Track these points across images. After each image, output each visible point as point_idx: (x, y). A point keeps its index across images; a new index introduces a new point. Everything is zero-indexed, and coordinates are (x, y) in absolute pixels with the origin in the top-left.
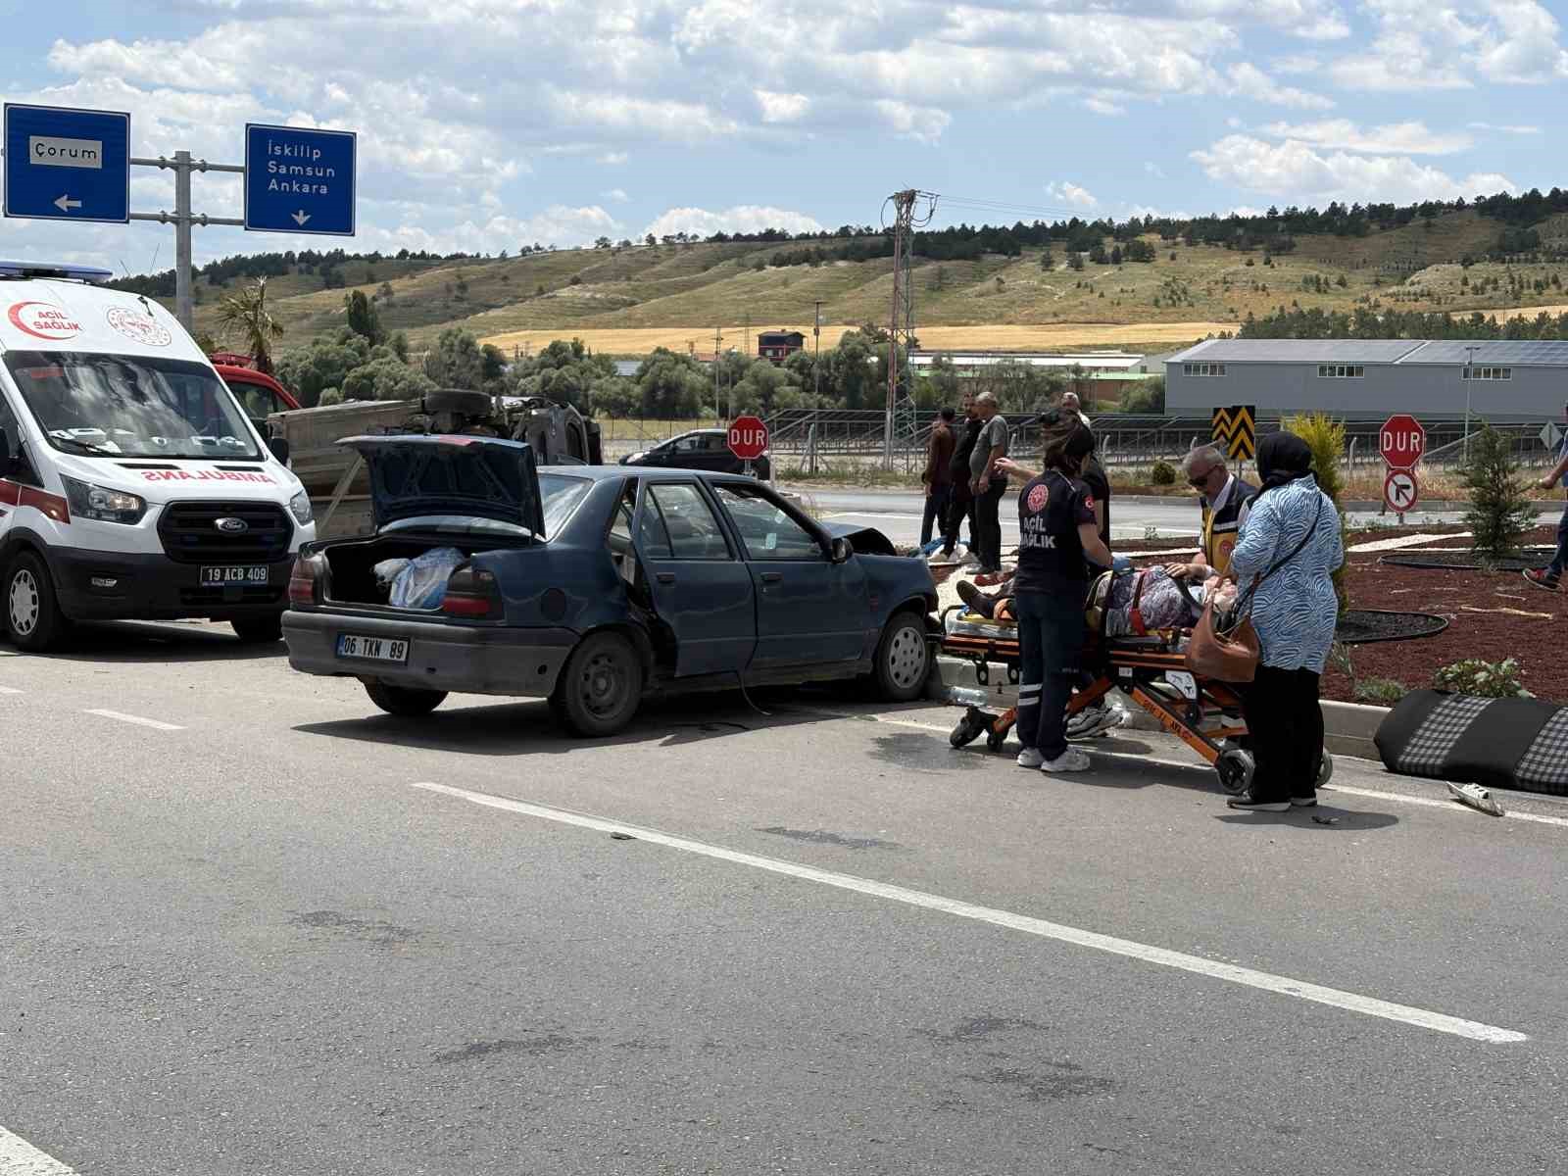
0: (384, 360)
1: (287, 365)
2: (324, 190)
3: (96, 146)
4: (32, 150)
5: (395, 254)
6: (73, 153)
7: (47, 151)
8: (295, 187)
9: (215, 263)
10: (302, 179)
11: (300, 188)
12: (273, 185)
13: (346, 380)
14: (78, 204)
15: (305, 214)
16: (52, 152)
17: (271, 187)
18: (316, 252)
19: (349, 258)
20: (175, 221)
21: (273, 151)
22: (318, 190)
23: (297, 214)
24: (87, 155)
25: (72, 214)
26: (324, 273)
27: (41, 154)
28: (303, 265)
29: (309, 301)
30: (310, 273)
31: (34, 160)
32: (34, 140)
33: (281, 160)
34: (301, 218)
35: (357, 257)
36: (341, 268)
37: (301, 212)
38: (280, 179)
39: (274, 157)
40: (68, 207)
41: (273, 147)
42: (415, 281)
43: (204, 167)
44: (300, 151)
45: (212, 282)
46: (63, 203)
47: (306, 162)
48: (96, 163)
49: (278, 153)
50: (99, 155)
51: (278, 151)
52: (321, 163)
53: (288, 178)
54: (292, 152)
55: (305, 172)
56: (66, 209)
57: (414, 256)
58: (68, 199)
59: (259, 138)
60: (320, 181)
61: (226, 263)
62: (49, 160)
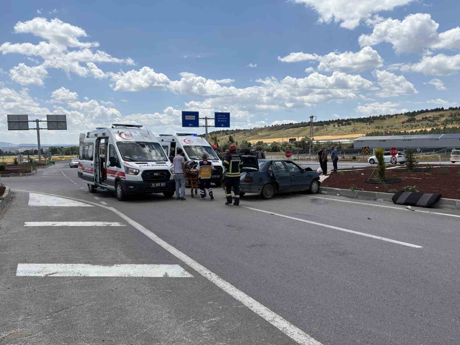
1: (221, 146)
3: (194, 116)
5: (235, 130)
7: (188, 118)
11: (222, 121)
12: (219, 121)
18: (224, 130)
20: (205, 126)
24: (193, 118)
25: (191, 126)
29: (224, 137)
31: (186, 119)
32: (186, 116)
33: (220, 117)
34: (222, 125)
42: (238, 133)
43: (209, 119)
45: (210, 135)
46: (190, 125)
47: (223, 117)
48: (194, 119)
50: (195, 118)
52: (225, 117)
55: (223, 119)
57: (238, 130)
59: (217, 114)
60: (225, 120)
61: (212, 132)
62: (188, 119)
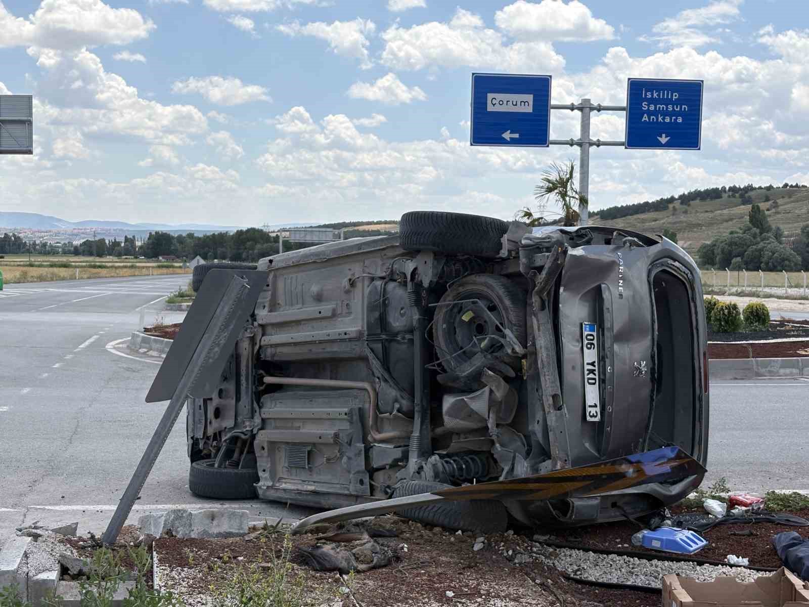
0: (767, 242)
1: (715, 245)
2: (680, 120)
3: (530, 98)
4: (489, 102)
5: (781, 186)
6: (515, 103)
7: (499, 103)
8: (660, 119)
9: (684, 194)
10: (665, 114)
11: (663, 119)
12: (645, 118)
13: (747, 253)
14: (516, 136)
15: (666, 137)
16: (501, 103)
17: (644, 119)
18: (738, 186)
19: (755, 189)
20: (580, 144)
21: (646, 95)
22: (676, 120)
23: (661, 137)
24: (523, 103)
25: (513, 142)
26: (742, 196)
27: (494, 105)
28: (731, 193)
29: (732, 212)
30: (735, 197)
31: (490, 108)
32: (490, 96)
33: (651, 101)
34: (664, 139)
35: (760, 188)
36: (751, 194)
37: (664, 135)
38: (650, 113)
39: (646, 99)
40: (510, 138)
41: (646, 94)
42: (792, 199)
43: (600, 109)
44: (665, 95)
45: (682, 203)
46: (507, 135)
47: (667, 102)
48: (529, 109)
49: (650, 96)
50: (531, 103)
51: (649, 95)
52: (678, 102)
53: (655, 113)
54: (659, 95)
55: (667, 108)
56: (509, 140)
57: (791, 186)
58: (510, 133)
59: (637, 88)
60: (677, 114)
61: (690, 193)
62: (498, 108)
